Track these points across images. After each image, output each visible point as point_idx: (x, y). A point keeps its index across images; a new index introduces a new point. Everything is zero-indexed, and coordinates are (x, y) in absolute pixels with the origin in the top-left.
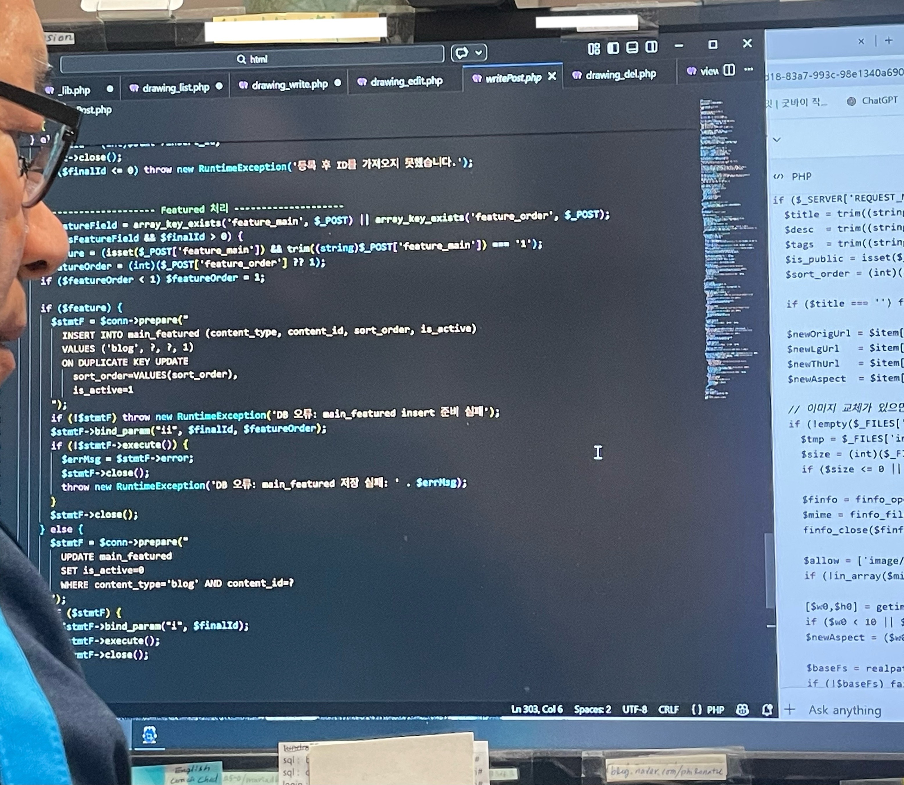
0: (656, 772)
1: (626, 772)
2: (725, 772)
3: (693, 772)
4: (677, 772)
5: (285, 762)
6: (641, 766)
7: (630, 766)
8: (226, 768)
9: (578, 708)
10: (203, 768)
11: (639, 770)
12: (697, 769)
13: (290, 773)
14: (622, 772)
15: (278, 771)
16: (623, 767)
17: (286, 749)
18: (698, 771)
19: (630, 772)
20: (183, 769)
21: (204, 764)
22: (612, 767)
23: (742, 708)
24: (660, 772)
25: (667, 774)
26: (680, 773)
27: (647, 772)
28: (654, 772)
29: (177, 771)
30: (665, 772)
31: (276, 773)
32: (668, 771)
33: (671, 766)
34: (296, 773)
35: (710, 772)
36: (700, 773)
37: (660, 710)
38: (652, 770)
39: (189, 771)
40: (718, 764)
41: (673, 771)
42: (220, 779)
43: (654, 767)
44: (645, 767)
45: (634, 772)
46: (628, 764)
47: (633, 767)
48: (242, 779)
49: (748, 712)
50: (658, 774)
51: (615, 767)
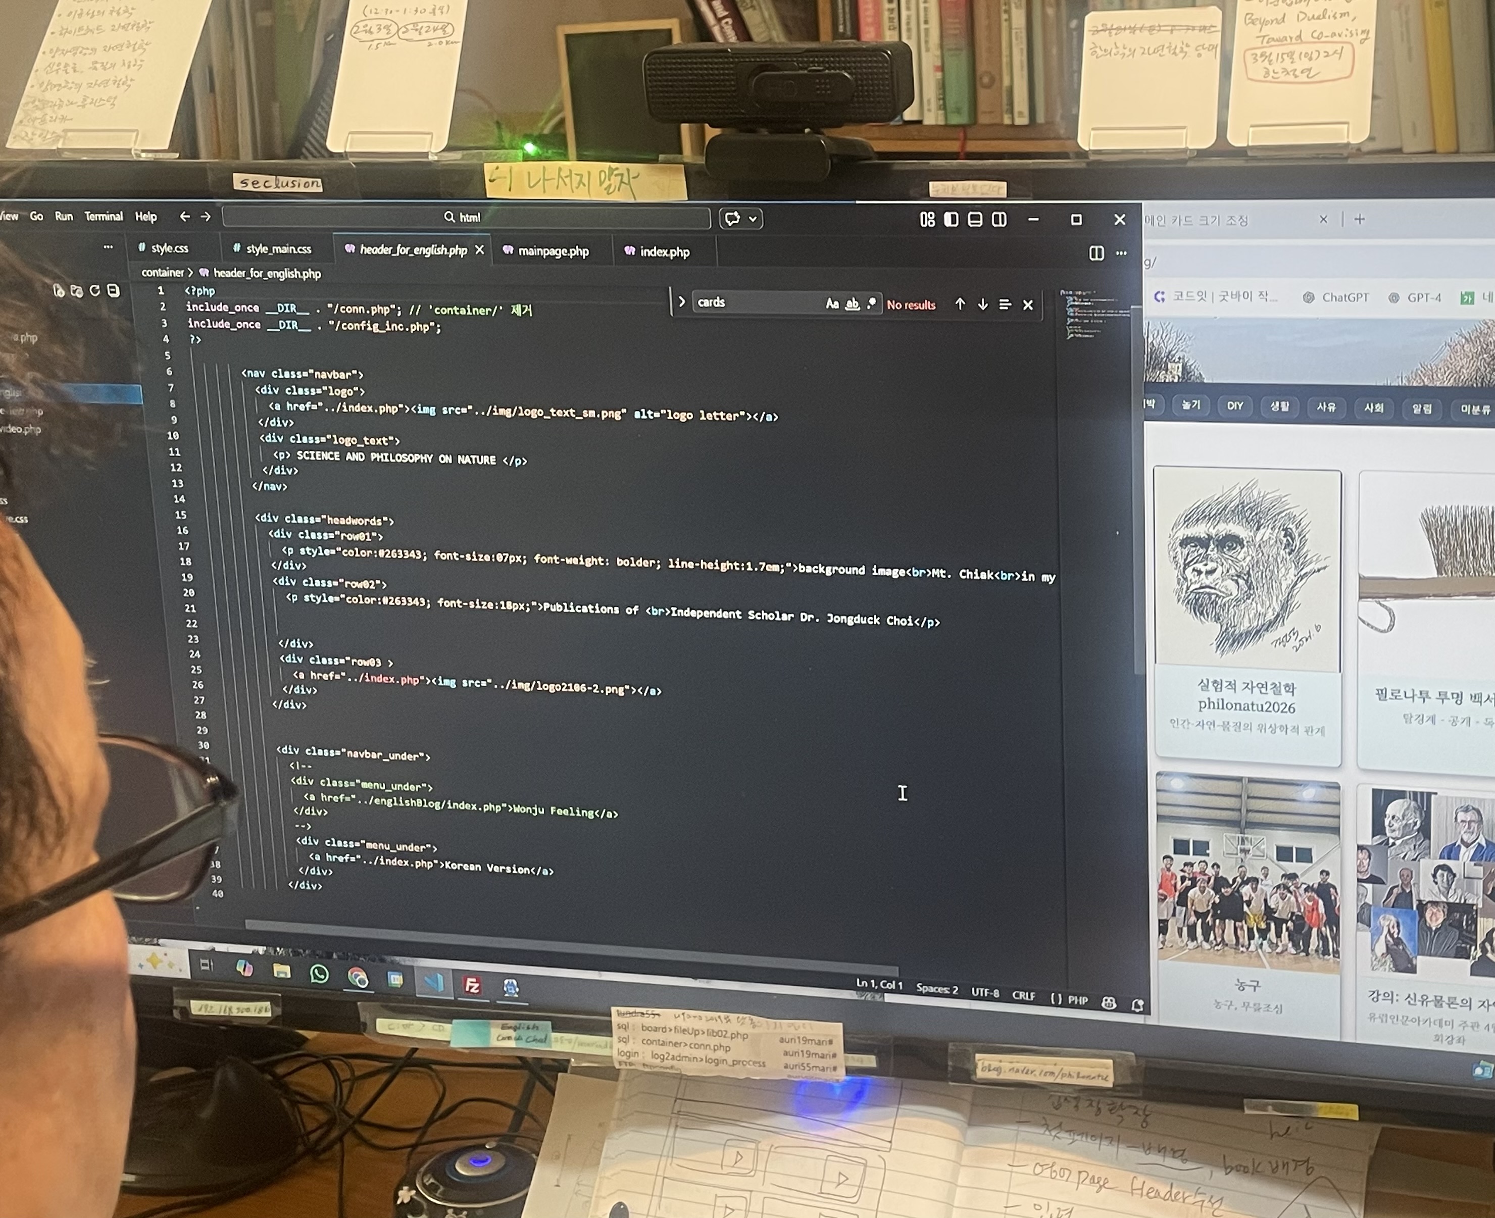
0: (1032, 1072)
1: (998, 1070)
2: (1111, 1079)
3: (1075, 1076)
4: (1056, 1074)
5: (619, 1028)
6: (1016, 1065)
7: (1002, 1064)
8: (555, 1029)
9: (921, 986)
10: (531, 1027)
11: (1013, 1068)
12: (1079, 1073)
13: (625, 1040)
14: (994, 1069)
15: (611, 1036)
16: (995, 1064)
17: (619, 1014)
18: (1081, 1075)
19: (1003, 1071)
20: (509, 1025)
21: (531, 1023)
22: (983, 1063)
23: (1109, 1001)
24: (1037, 1073)
25: (1045, 1075)
26: (1060, 1076)
27: (1023, 1072)
28: (1030, 1072)
29: (504, 1027)
30: (1043, 1073)
31: (608, 1039)
32: (1046, 1072)
33: (1050, 1068)
34: (631, 1041)
35: (1094, 1078)
36: (1083, 1077)
37: (1014, 994)
38: (1028, 1070)
39: (515, 1029)
40: (1104, 1069)
41: (1052, 1073)
42: (550, 1040)
43: (1031, 1067)
44: (1020, 1066)
45: (1007, 1071)
46: (1001, 1061)
47: (1006, 1066)
48: (573, 1041)
49: (1115, 1006)
50: (1035, 1075)
51: (986, 1063)
